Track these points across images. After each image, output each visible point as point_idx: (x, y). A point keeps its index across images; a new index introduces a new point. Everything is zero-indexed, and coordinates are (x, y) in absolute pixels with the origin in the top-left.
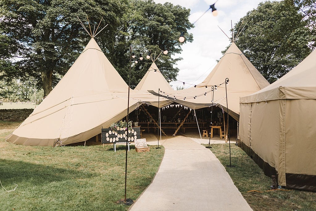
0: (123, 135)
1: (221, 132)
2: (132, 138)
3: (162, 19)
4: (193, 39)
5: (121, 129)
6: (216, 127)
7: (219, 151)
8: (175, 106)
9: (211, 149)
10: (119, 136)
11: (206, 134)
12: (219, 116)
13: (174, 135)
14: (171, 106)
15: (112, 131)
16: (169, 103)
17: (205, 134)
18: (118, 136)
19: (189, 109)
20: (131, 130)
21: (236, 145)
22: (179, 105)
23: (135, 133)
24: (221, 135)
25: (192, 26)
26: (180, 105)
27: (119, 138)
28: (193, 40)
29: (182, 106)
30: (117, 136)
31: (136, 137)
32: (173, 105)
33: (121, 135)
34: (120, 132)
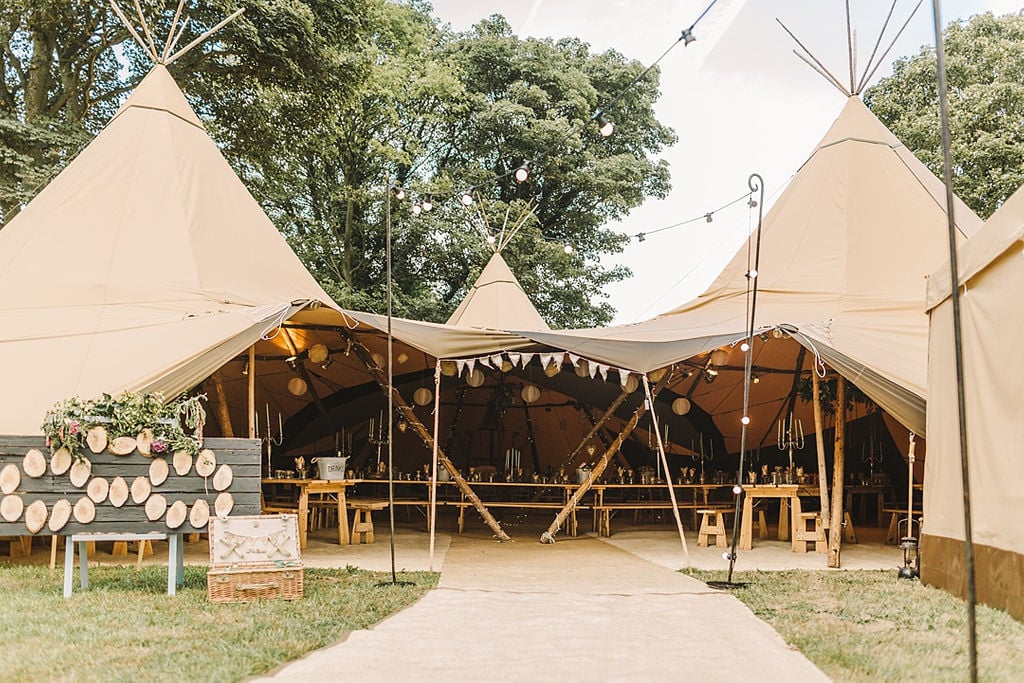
0: (129, 485)
1: (798, 516)
2: (201, 505)
3: (543, 96)
4: (669, 182)
5: (123, 445)
6: (769, 491)
7: (801, 607)
8: (536, 360)
9: (741, 591)
10: (98, 489)
11: (719, 529)
12: (787, 440)
13: (547, 535)
14: (515, 358)
15: (48, 457)
16: (501, 345)
17: (712, 530)
18: (90, 490)
19: (614, 375)
20: (195, 457)
21: (901, 575)
22: (559, 358)
23: (224, 477)
24: (800, 534)
25: (667, 137)
26: (566, 356)
27: (97, 505)
28: (668, 187)
29: (574, 359)
30: (82, 491)
31: (225, 502)
32: (527, 357)
33: (119, 482)
34: (106, 465)
